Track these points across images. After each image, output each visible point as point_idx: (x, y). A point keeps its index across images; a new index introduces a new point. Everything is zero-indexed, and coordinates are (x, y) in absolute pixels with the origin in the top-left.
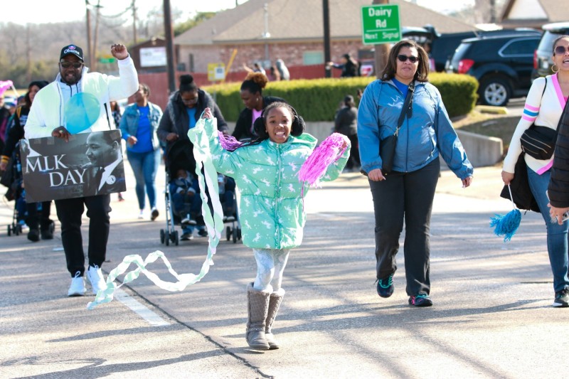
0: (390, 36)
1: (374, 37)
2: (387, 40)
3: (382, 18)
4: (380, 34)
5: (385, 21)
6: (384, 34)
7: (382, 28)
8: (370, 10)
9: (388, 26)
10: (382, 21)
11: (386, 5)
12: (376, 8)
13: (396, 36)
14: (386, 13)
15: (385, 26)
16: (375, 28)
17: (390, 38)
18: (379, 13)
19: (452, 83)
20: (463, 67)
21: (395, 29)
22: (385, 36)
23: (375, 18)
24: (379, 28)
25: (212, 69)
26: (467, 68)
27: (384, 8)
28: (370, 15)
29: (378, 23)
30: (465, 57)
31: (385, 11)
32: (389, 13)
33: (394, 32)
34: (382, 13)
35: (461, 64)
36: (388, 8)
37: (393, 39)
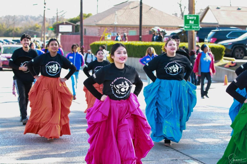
0: (195, 27)
1: (188, 27)
2: (194, 29)
3: (192, 20)
4: (191, 27)
5: (193, 22)
6: (192, 26)
7: (192, 24)
8: (187, 16)
9: (195, 23)
10: (192, 21)
11: (194, 15)
12: (190, 16)
13: (197, 27)
14: (194, 18)
15: (193, 23)
16: (189, 24)
17: (195, 28)
18: (191, 18)
20: (212, 41)
21: (197, 25)
22: (193, 27)
23: (190, 20)
24: (191, 24)
25: (106, 35)
26: (214, 41)
27: (193, 16)
28: (187, 18)
29: (190, 22)
30: (213, 37)
31: (193, 17)
32: (195, 18)
33: (197, 26)
34: (192, 18)
35: (212, 40)
36: (195, 16)
37: (196, 29)
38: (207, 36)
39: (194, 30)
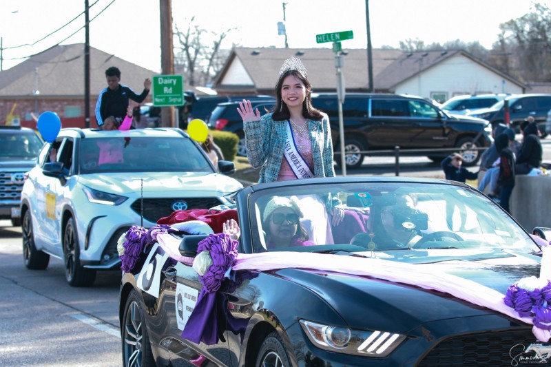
0: (174, 100)
1: (162, 100)
2: (172, 103)
3: (169, 86)
4: (167, 98)
5: (171, 89)
6: (170, 98)
7: (168, 94)
8: (159, 79)
9: (174, 92)
10: (169, 88)
11: (172, 75)
12: (164, 78)
13: (180, 100)
14: (172, 82)
15: (171, 92)
16: (163, 94)
17: (175, 101)
18: (166, 82)
19: (219, 139)
20: (219, 125)
21: (179, 95)
22: (171, 100)
23: (164, 85)
24: (166, 94)
26: (223, 126)
27: (171, 78)
28: (160, 83)
29: (166, 90)
30: (221, 117)
31: (171, 80)
32: (175, 82)
33: (178, 97)
34: (169, 81)
35: (218, 122)
36: (174, 78)
37: (177, 103)
38: (210, 114)
39: (173, 107)
